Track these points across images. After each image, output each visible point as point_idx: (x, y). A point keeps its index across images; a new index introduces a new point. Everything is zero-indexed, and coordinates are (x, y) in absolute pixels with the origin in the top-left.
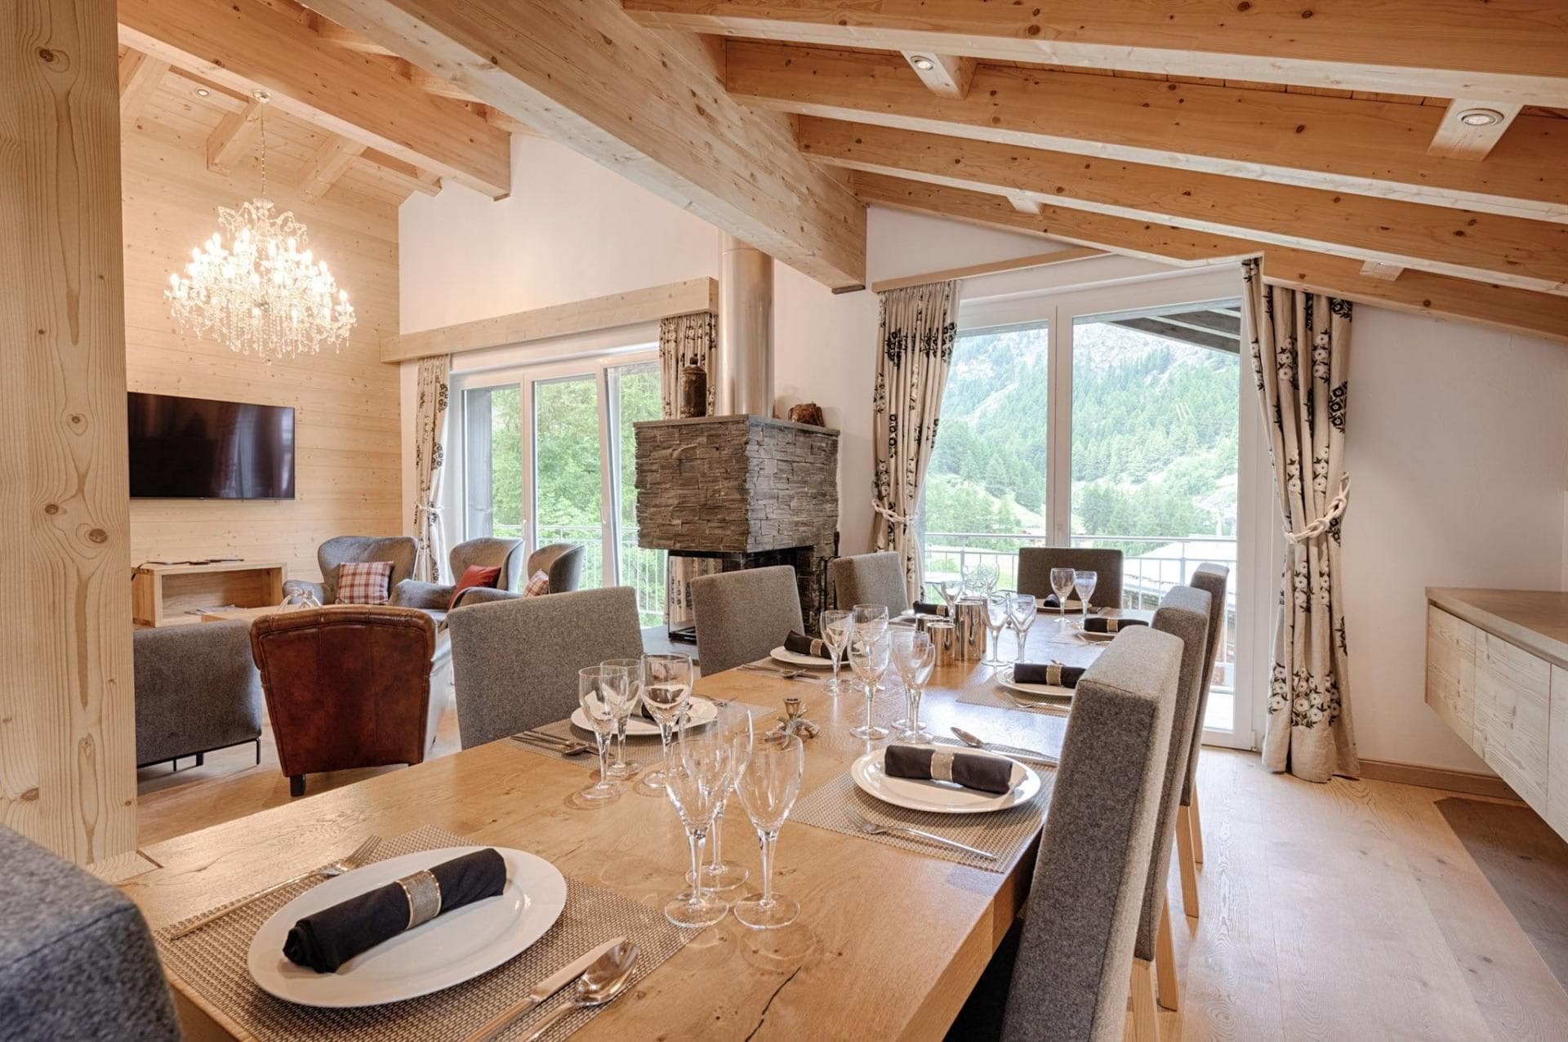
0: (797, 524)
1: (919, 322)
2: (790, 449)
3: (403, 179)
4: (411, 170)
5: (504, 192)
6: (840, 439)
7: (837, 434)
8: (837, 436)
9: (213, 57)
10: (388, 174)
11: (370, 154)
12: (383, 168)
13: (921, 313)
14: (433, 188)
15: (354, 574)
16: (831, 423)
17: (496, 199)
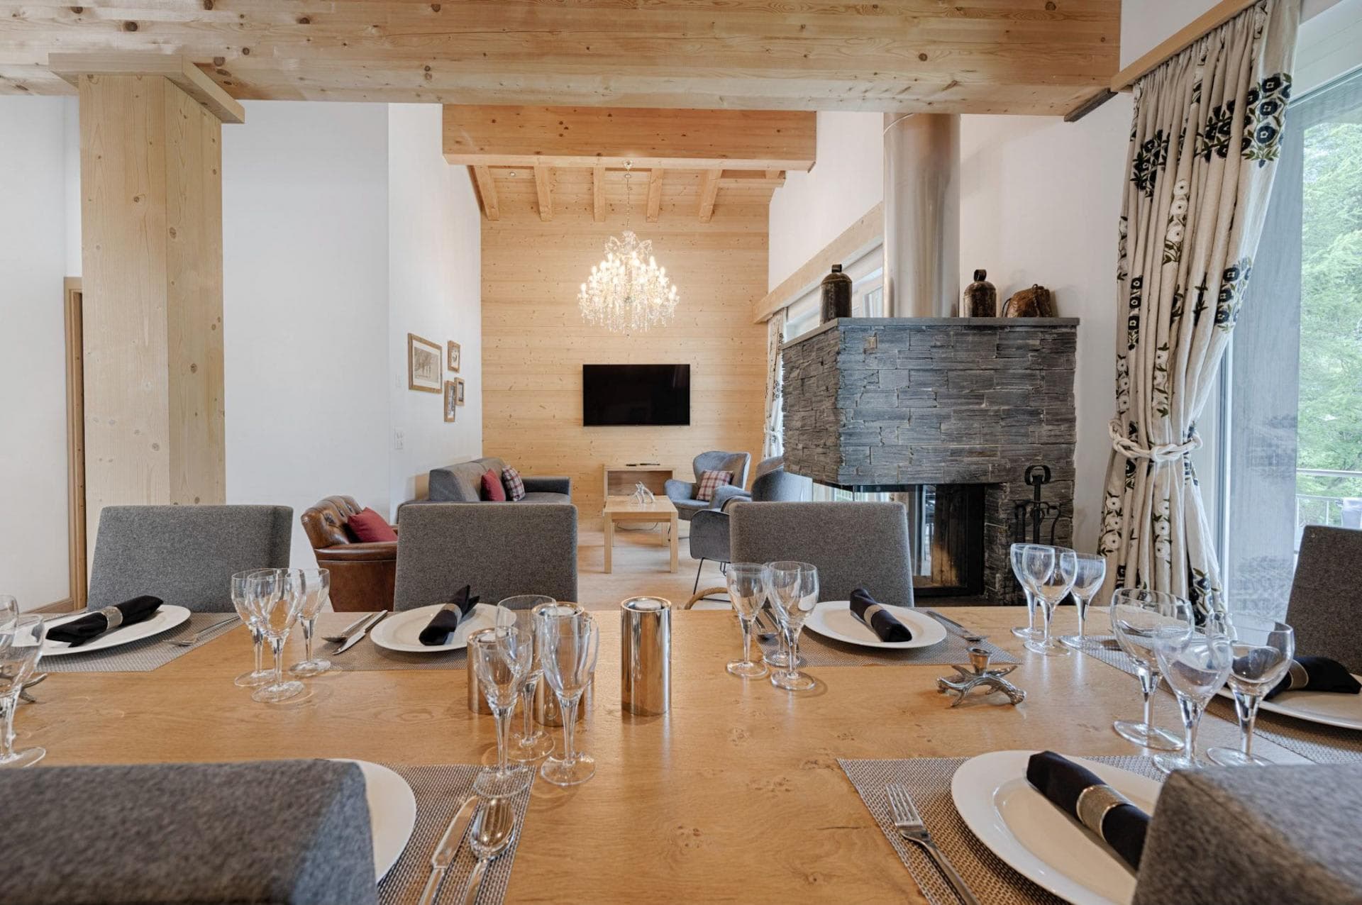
0: (954, 453)
1: (1195, 105)
2: (939, 354)
3: (755, 183)
4: (762, 174)
5: (812, 162)
6: (1080, 330)
7: (1074, 323)
8: (1074, 327)
9: (596, 153)
10: (743, 183)
11: (725, 174)
12: (739, 180)
13: (1199, 88)
14: (779, 181)
15: (716, 479)
16: (1066, 309)
17: (809, 170)
